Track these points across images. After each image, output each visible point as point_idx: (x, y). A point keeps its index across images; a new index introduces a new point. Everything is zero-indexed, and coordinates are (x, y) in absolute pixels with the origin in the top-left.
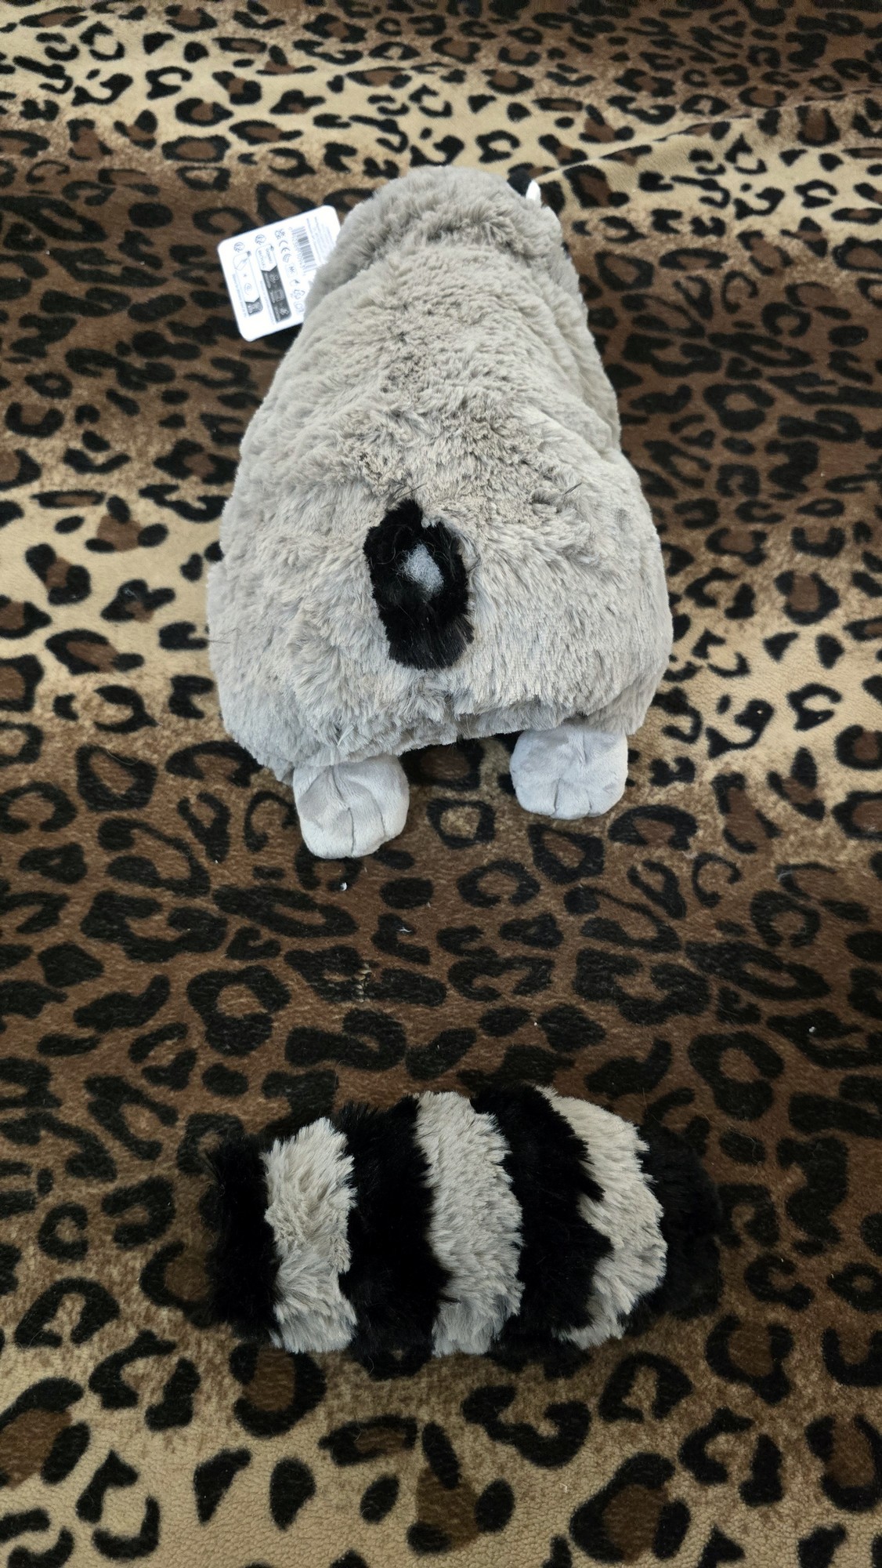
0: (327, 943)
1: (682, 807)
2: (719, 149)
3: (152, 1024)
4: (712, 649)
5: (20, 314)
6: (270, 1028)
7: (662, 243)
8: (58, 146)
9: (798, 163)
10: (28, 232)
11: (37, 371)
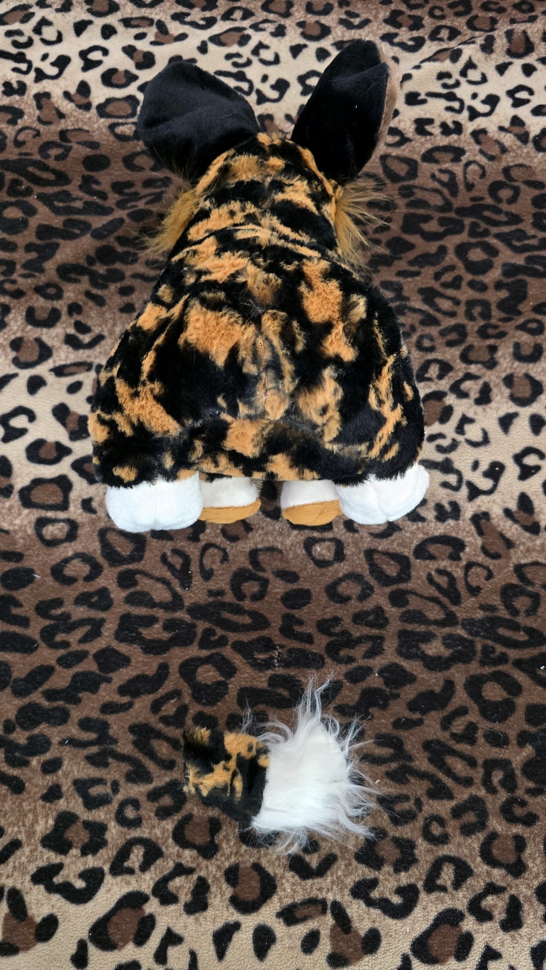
0: (254, 635)
1: (454, 535)
2: (455, 69)
3: (162, 692)
4: (467, 427)
5: (25, 243)
6: (227, 688)
7: (422, 144)
8: (30, 115)
9: (507, 73)
10: (21, 184)
11: (40, 283)
